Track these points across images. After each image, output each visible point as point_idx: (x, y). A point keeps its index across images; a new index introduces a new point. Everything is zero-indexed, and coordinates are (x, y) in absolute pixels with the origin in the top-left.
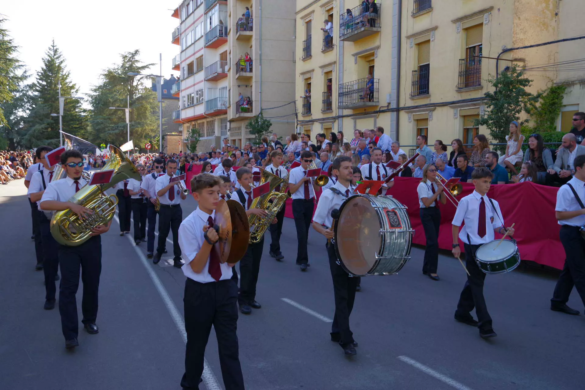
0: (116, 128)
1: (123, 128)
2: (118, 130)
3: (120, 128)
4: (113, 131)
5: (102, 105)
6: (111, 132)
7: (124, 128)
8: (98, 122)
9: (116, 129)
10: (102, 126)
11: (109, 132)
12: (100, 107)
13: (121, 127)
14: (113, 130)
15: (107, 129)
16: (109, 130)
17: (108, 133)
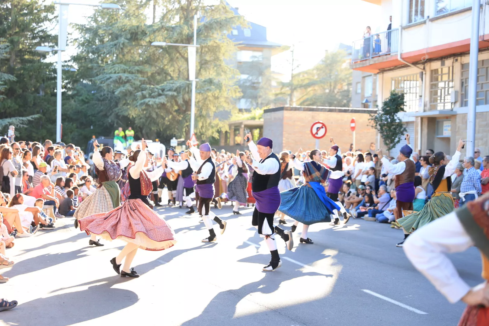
0: (161, 92)
1: (175, 94)
2: (163, 97)
3: (170, 93)
4: (153, 100)
5: (127, 39)
6: (151, 101)
7: (179, 93)
8: (120, 78)
9: (160, 95)
10: (128, 87)
11: (147, 100)
12: (123, 44)
13: (170, 90)
14: (153, 97)
15: (139, 94)
16: (144, 97)
17: (142, 104)
